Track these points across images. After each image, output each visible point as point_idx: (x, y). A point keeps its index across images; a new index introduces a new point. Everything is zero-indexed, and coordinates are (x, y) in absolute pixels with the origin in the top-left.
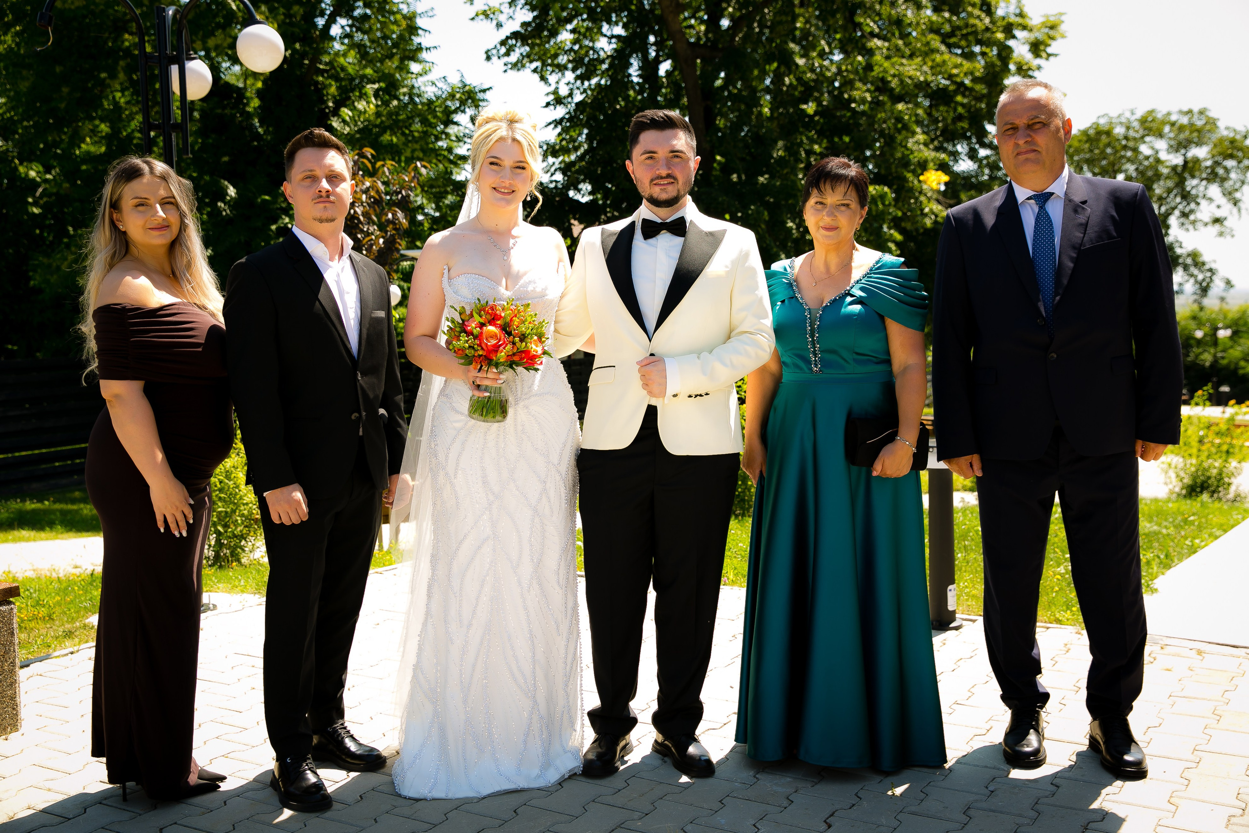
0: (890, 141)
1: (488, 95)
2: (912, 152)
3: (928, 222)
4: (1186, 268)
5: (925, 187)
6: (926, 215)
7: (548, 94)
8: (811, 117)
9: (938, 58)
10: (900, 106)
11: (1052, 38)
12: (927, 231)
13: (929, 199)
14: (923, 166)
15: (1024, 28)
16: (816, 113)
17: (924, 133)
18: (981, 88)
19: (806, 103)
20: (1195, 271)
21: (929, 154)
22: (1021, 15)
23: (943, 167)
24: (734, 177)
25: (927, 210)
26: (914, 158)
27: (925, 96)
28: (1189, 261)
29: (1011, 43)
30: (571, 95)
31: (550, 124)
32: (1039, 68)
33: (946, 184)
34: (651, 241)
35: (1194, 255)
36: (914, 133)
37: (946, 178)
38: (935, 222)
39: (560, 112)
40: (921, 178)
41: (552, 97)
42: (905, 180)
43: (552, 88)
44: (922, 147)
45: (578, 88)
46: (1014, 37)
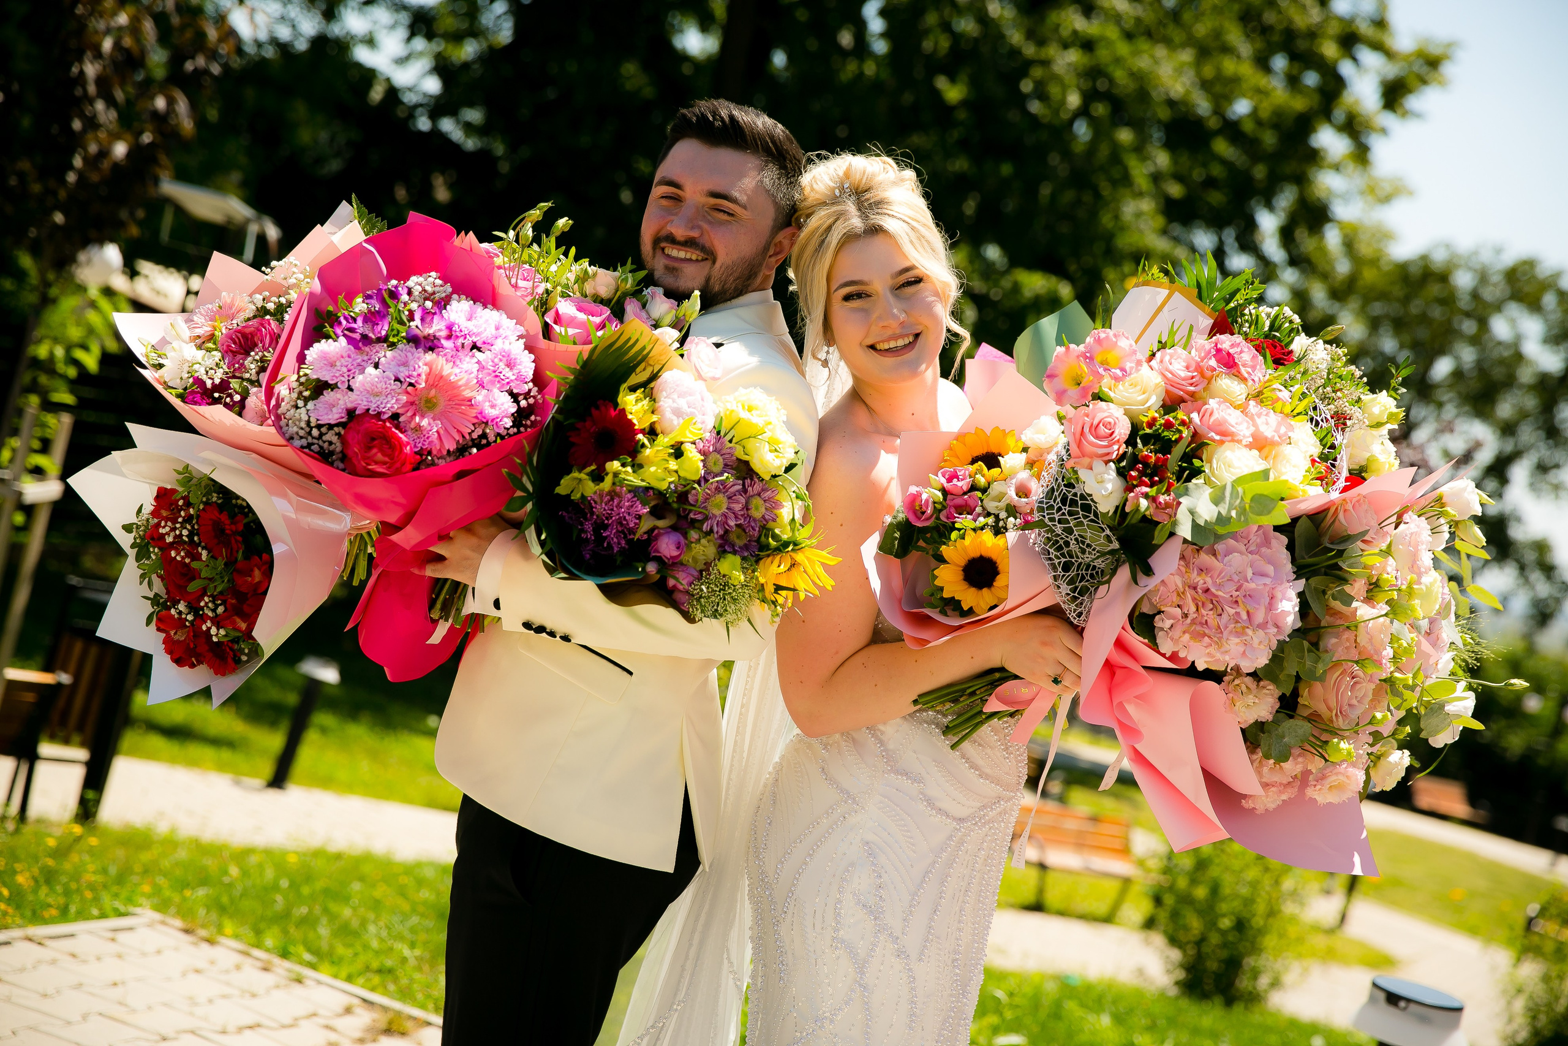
4: (1522, 568)
9: (1229, 66)
11: (1424, 82)
15: (1378, 47)
18: (1269, 139)
20: (1536, 576)
22: (1380, 23)
28: (1530, 556)
29: (1346, 68)
32: (1384, 131)
35: (1542, 547)
46: (1355, 60)
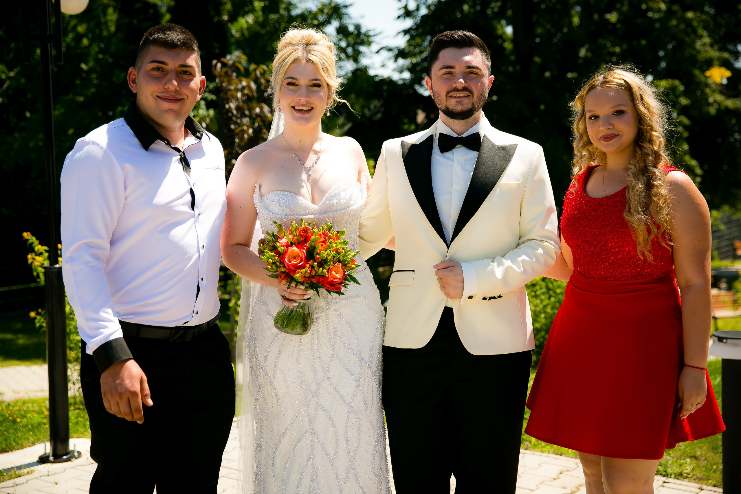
0: (681, 45)
1: (350, 11)
2: (699, 52)
3: (712, 111)
5: (710, 81)
6: (709, 104)
7: (400, 9)
8: (614, 25)
10: (690, 15)
12: (711, 118)
13: (714, 91)
14: (709, 64)
16: (618, 21)
17: (710, 36)
19: (610, 12)
21: (713, 53)
23: (726, 64)
24: (547, 74)
25: (711, 100)
26: (701, 57)
27: (711, 6)
30: (418, 9)
31: (399, 33)
33: (728, 79)
34: (448, 154)
36: (701, 37)
37: (728, 74)
38: (719, 110)
39: (408, 23)
40: (708, 73)
41: (402, 12)
42: (693, 76)
43: (403, 4)
44: (708, 48)
45: (424, 4)
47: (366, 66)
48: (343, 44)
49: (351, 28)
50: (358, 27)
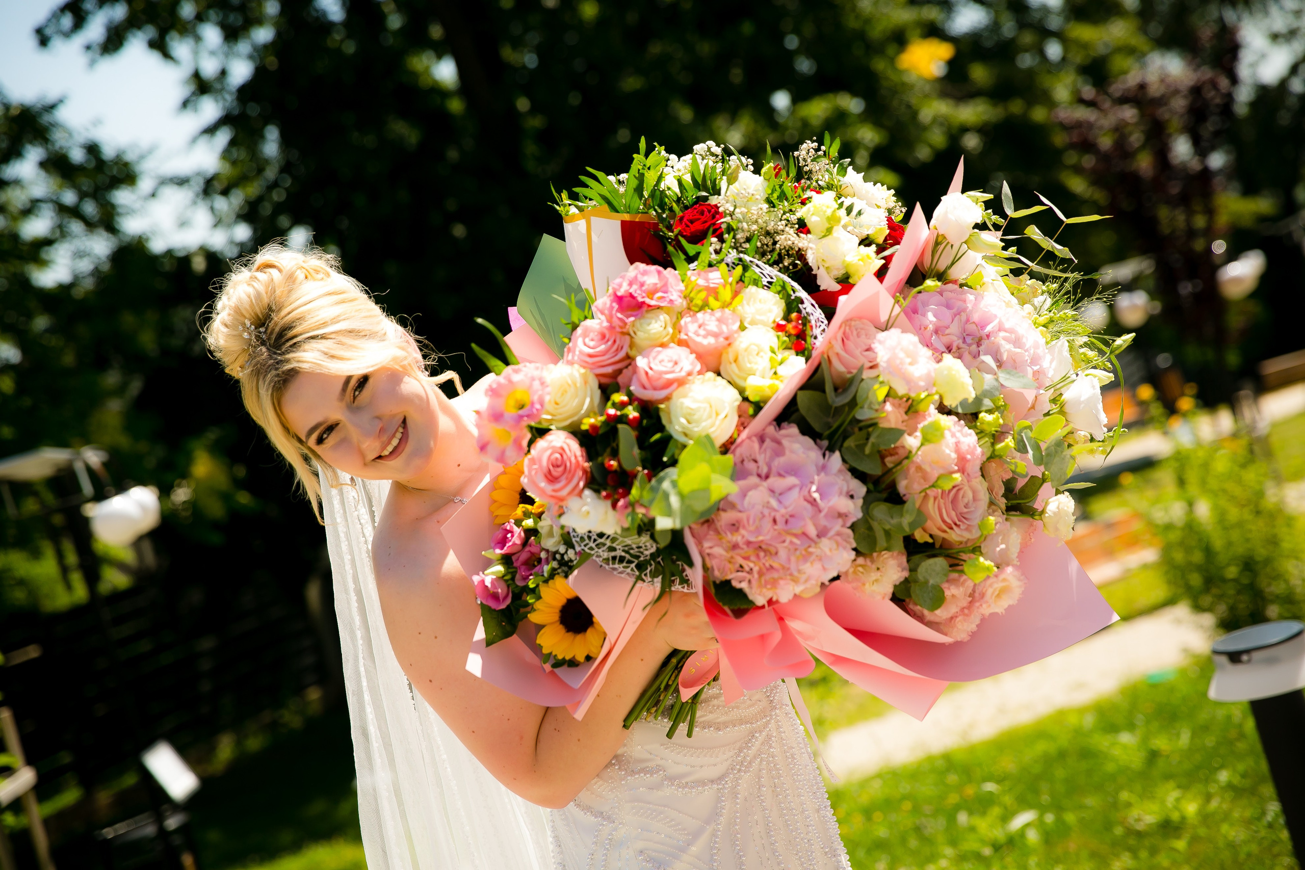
33: (949, 62)
47: (140, 237)
48: (69, 197)
49: (77, 155)
50: (93, 149)
